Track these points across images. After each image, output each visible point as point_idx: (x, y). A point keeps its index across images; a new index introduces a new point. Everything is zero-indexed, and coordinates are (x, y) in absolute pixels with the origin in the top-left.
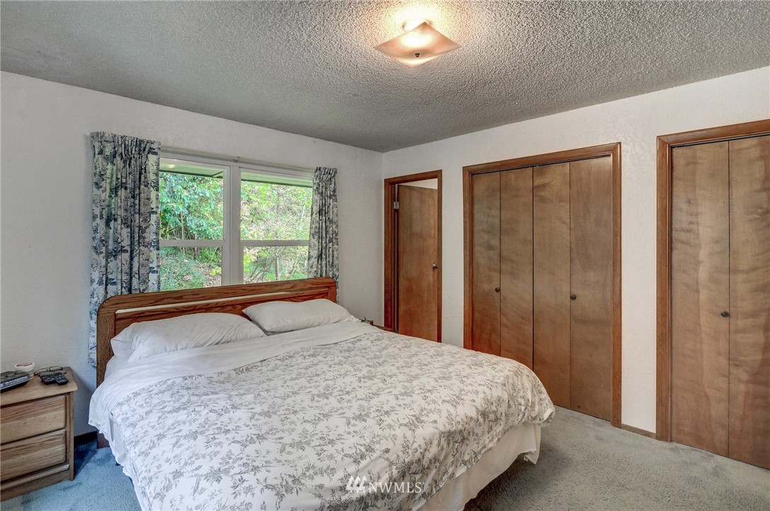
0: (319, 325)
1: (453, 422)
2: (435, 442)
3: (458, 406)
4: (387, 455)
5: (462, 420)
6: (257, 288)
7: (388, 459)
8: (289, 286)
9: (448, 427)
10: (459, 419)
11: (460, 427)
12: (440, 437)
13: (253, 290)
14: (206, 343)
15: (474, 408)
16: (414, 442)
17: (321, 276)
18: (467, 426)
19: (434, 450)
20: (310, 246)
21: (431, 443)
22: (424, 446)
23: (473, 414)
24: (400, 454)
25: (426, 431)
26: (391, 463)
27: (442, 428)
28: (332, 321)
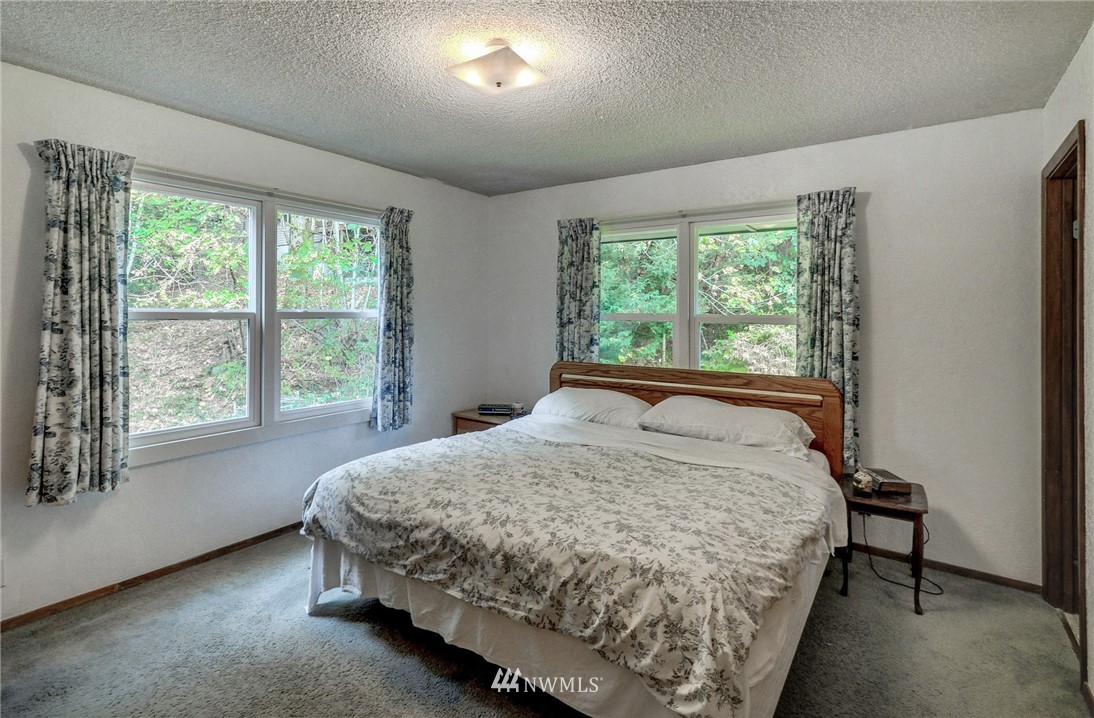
0: (720, 440)
1: (461, 531)
2: (430, 530)
3: (488, 526)
4: (393, 505)
5: (471, 537)
6: (691, 376)
7: (391, 507)
8: (742, 381)
9: (452, 530)
10: (470, 533)
11: (464, 542)
12: (438, 530)
13: (686, 378)
14: (582, 416)
15: (498, 541)
16: (416, 513)
17: (812, 375)
18: (474, 550)
19: (423, 535)
20: (799, 326)
21: (426, 527)
22: (417, 522)
23: (491, 546)
24: (400, 511)
25: (434, 515)
26: (389, 512)
27: (445, 524)
28: (743, 441)
